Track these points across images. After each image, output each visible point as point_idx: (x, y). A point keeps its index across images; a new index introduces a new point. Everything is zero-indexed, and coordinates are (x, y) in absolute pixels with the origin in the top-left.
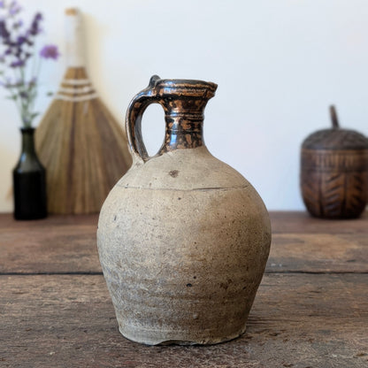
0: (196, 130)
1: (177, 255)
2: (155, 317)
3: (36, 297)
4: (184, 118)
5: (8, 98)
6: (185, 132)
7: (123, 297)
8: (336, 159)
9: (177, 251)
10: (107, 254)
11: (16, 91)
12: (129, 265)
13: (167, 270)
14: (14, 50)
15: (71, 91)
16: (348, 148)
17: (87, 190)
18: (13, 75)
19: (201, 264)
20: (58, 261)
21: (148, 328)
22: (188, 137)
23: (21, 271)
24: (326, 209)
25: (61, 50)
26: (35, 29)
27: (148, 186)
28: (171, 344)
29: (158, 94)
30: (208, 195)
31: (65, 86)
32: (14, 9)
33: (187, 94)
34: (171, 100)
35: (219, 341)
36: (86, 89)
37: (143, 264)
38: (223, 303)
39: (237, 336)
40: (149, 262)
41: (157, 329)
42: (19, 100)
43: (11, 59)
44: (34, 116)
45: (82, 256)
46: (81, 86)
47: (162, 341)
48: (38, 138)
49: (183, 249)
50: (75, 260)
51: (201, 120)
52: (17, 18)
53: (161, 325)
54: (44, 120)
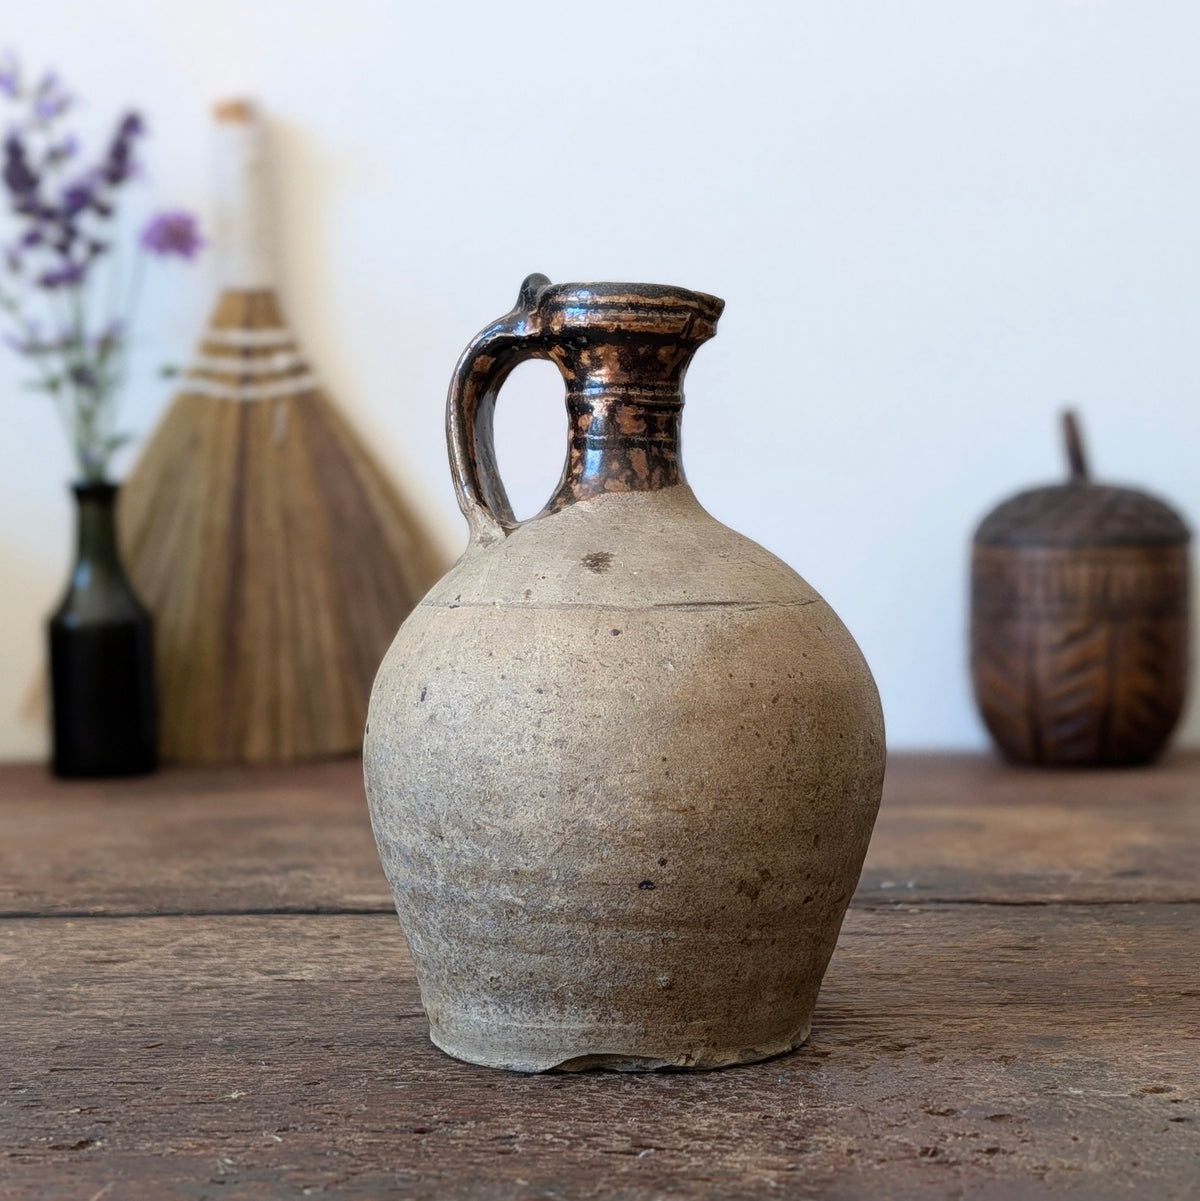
0: (661, 437)
1: (610, 795)
2: (544, 985)
3: (161, 971)
4: (626, 400)
5: (31, 386)
6: (628, 443)
7: (446, 932)
8: (1082, 576)
9: (612, 781)
10: (398, 804)
11: (57, 364)
12: (466, 830)
13: (581, 839)
14: (52, 232)
15: (233, 365)
16: (1121, 542)
17: (287, 683)
18: (48, 312)
19: (681, 822)
20: (214, 883)
21: (522, 1021)
22: (638, 457)
23: (100, 908)
24: (1051, 737)
25: (206, 228)
26: (119, 164)
27: (521, 599)
28: (592, 1066)
29: (546, 330)
30: (700, 622)
31: (213, 349)
32: (51, 98)
33: (636, 326)
34: (585, 347)
35: (733, 1059)
36: (281, 361)
37: (510, 824)
38: (746, 943)
39: (787, 1048)
40: (526, 818)
41: (548, 1021)
42: (69, 394)
43: (42, 260)
44: (115, 443)
45: (286, 869)
46: (267, 351)
47: (566, 1057)
48: (129, 517)
49: (628, 779)
50: (267, 879)
51: (675, 407)
52: (60, 130)
53: (562, 1010)
54: (146, 462)
